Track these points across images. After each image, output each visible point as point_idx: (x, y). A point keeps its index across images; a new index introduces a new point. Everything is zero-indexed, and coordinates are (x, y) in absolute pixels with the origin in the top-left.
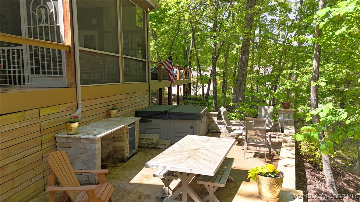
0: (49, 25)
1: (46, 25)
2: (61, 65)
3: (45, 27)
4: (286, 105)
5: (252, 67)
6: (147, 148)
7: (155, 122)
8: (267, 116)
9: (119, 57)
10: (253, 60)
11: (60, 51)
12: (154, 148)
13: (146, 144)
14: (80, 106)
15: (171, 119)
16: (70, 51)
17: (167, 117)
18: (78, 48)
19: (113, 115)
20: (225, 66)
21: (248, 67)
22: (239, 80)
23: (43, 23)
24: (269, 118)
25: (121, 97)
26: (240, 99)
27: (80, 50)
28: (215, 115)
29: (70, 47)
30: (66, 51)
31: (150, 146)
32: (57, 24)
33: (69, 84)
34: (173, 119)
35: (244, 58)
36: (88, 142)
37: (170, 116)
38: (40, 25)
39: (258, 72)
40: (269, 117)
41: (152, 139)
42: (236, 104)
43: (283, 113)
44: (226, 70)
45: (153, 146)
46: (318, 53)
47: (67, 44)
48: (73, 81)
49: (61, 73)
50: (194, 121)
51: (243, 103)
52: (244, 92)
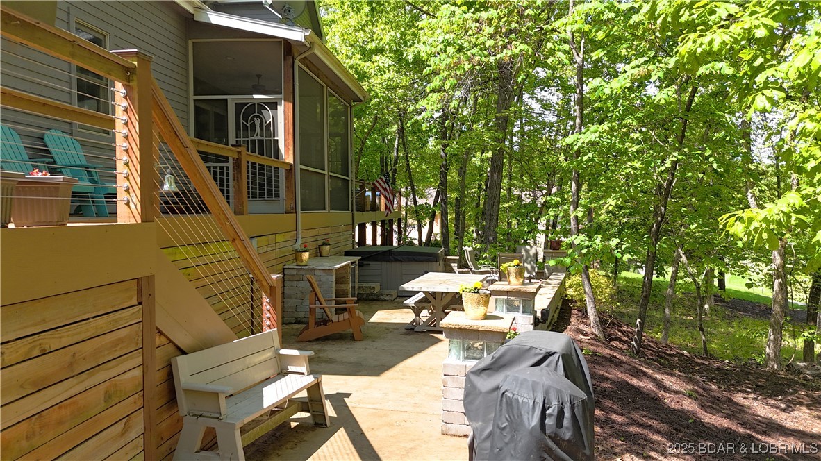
0: (264, 138)
1: (261, 138)
2: (277, 186)
3: (258, 140)
4: (555, 244)
5: (509, 190)
6: (366, 300)
7: (375, 266)
8: (529, 259)
9: (324, 174)
10: (511, 179)
11: (278, 168)
12: (377, 300)
13: (365, 295)
14: (300, 236)
15: (397, 260)
16: (291, 170)
17: (392, 259)
18: (299, 167)
19: (324, 253)
20: (462, 187)
21: (502, 190)
22: (488, 210)
23: (257, 135)
24: (532, 263)
25: (327, 230)
26: (491, 238)
27: (301, 169)
28: (454, 261)
29: (291, 165)
30: (286, 170)
31: (371, 297)
32: (274, 137)
33: (289, 209)
34: (400, 261)
35: (495, 176)
36: (324, 274)
37: (396, 257)
38: (253, 138)
39: (520, 198)
40: (532, 260)
41: (374, 288)
42: (484, 246)
43: (551, 255)
44: (462, 195)
45: (375, 297)
46: (576, 176)
47: (287, 161)
48: (293, 206)
49: (277, 196)
50: (430, 263)
51: (494, 245)
52: (495, 227)
